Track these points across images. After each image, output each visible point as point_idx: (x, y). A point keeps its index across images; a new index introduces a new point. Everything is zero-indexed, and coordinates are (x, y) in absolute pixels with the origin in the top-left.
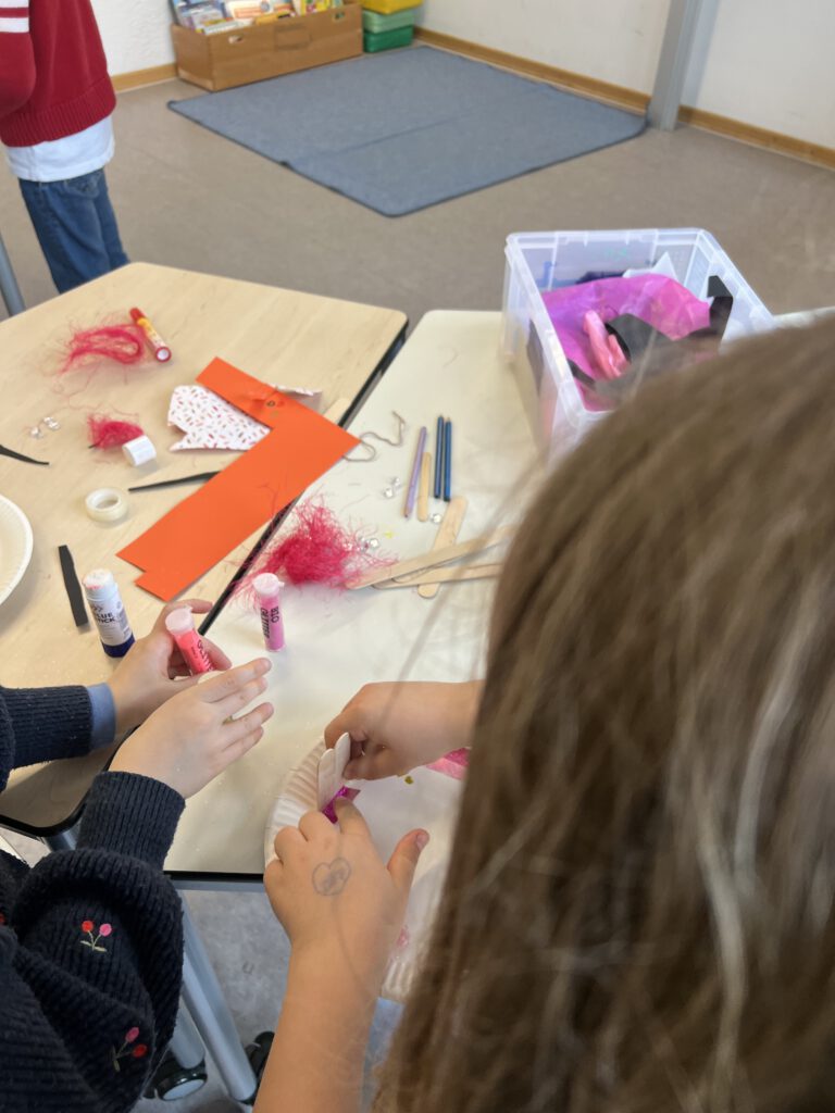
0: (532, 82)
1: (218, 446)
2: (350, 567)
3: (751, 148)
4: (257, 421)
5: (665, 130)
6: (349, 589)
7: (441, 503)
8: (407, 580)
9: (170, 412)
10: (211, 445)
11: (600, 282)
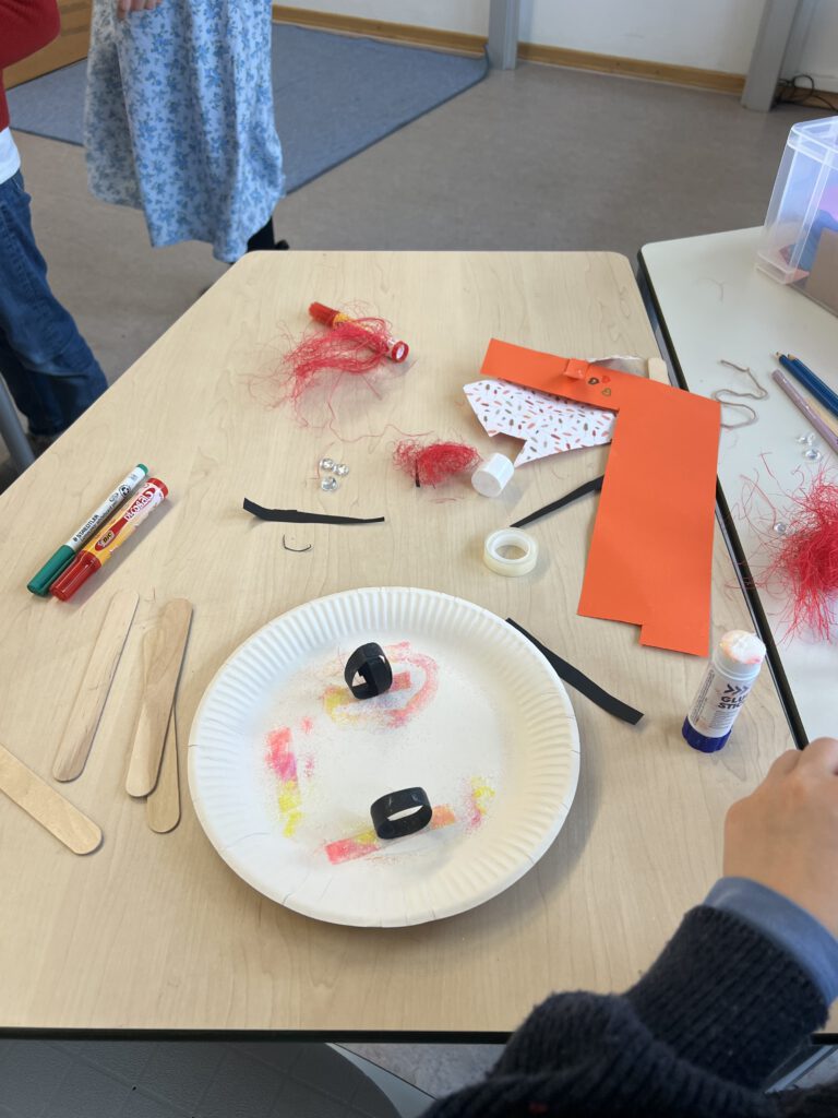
0: (351, 38)
1: (571, 448)
3: (598, 76)
5: (508, 69)
9: (481, 419)
10: (562, 448)
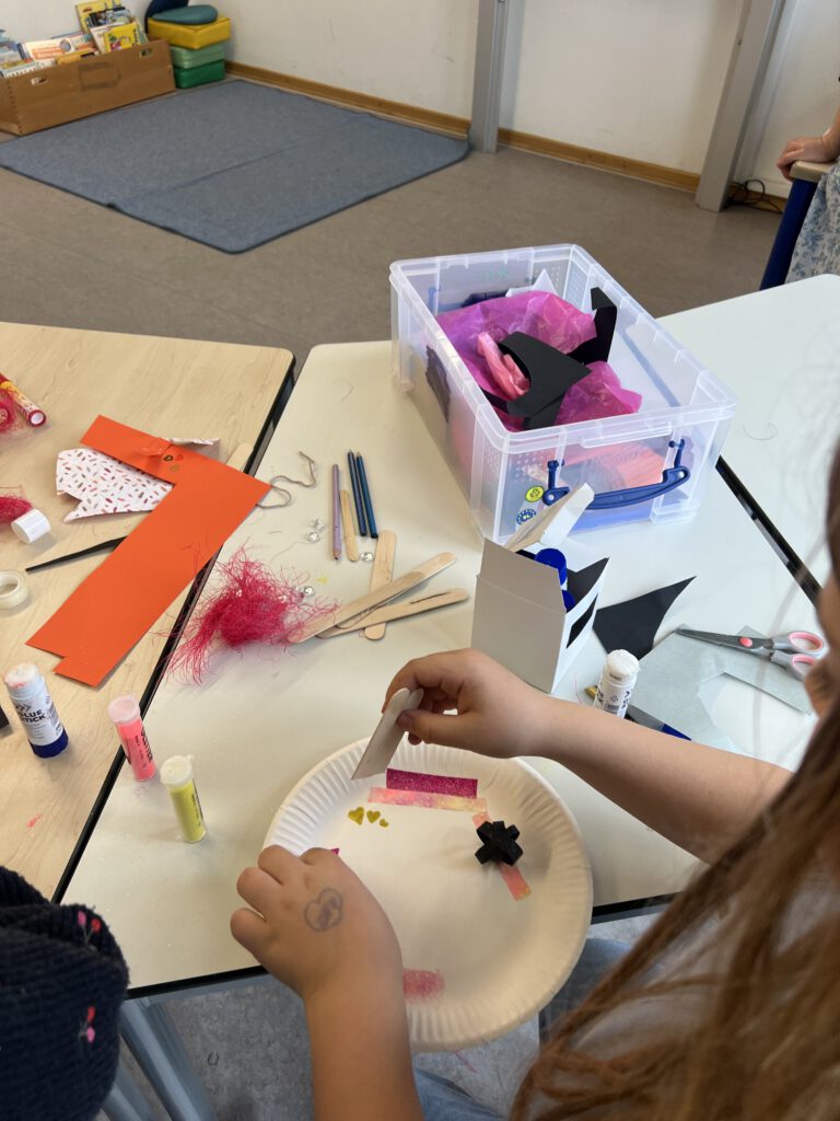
0: (353, 112)
1: (117, 511)
2: (289, 620)
4: (155, 478)
5: (488, 152)
6: (294, 643)
7: (369, 540)
8: (352, 625)
9: (58, 479)
10: (110, 511)
11: (485, 303)
